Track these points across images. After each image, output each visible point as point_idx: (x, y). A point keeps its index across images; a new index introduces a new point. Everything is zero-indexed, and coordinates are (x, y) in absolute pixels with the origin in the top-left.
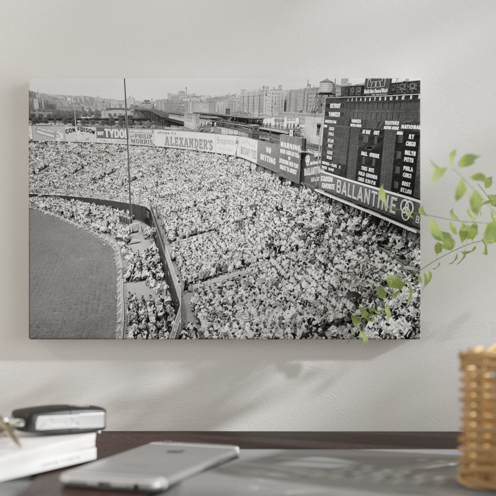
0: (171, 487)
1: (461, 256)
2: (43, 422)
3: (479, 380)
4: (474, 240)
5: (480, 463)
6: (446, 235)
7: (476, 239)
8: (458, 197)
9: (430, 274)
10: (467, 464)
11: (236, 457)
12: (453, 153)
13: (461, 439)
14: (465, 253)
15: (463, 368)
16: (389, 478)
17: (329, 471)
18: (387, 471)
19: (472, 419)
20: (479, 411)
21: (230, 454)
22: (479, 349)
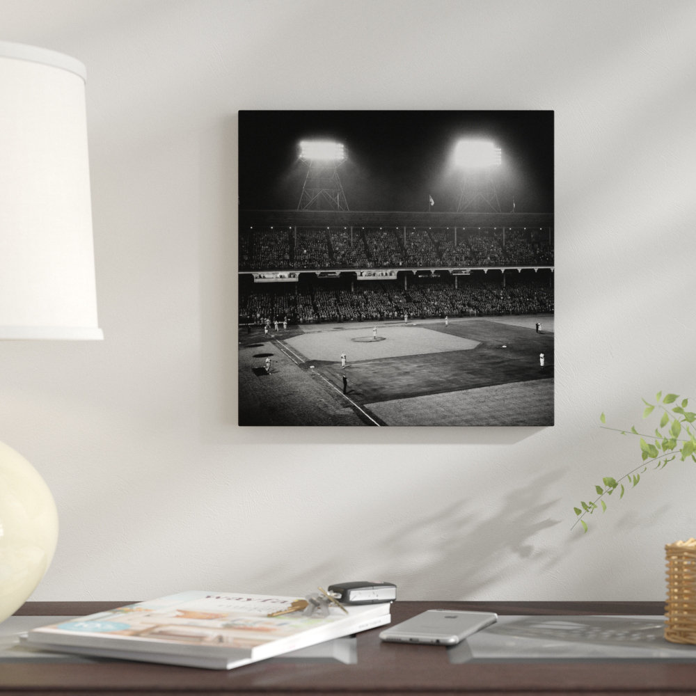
0: (461, 642)
1: (663, 463)
2: (355, 595)
3: (680, 567)
4: (674, 451)
5: (680, 625)
6: (651, 447)
7: (675, 450)
8: (662, 425)
9: (639, 476)
10: (671, 626)
11: (495, 622)
12: (660, 394)
13: (667, 608)
14: (666, 461)
15: (668, 557)
16: (614, 636)
17: (568, 631)
18: (612, 631)
19: (675, 594)
20: (679, 588)
21: (491, 619)
22: (679, 544)
